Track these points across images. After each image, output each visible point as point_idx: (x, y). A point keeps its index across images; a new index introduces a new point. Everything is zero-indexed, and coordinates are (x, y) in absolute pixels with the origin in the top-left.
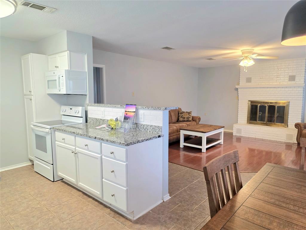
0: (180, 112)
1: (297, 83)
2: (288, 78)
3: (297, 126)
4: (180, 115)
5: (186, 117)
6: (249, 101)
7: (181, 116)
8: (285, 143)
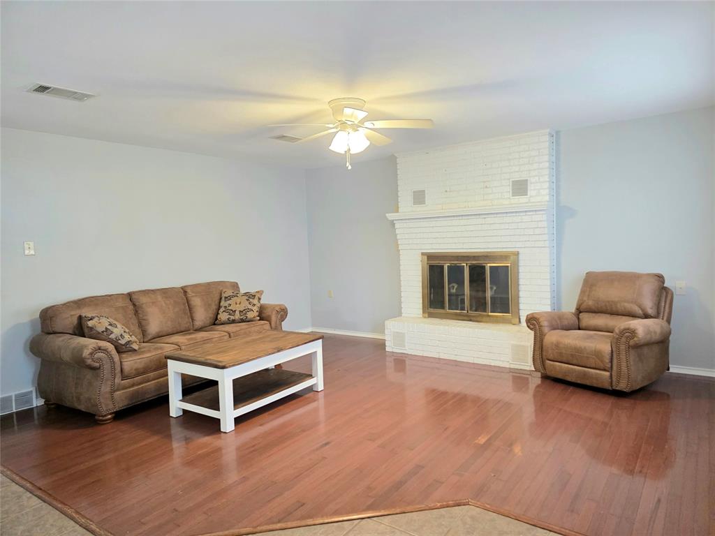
0: (224, 295)
1: (532, 199)
2: (510, 189)
3: (532, 321)
4: (223, 303)
5: (238, 308)
6: (423, 254)
7: (225, 307)
8: (511, 371)
